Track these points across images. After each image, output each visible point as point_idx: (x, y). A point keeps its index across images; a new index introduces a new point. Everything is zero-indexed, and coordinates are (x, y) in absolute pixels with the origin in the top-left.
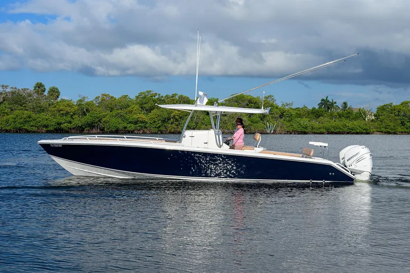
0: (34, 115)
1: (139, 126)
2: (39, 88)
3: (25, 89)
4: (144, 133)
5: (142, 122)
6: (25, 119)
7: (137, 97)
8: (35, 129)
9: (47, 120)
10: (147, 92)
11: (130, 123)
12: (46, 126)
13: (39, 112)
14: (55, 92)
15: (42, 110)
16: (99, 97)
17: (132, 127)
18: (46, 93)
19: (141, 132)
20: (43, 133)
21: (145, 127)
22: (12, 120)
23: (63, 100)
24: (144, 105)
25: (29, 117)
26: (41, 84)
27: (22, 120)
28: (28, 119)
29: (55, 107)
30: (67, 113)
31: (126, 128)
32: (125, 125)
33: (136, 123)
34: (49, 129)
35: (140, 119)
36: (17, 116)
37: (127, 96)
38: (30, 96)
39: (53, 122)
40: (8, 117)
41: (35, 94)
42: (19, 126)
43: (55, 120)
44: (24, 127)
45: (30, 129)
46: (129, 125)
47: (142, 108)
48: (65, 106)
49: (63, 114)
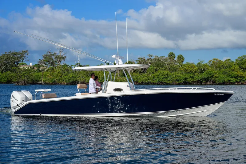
0: (170, 73)
1: (239, 80)
2: (171, 56)
3: (162, 57)
4: (242, 84)
5: (240, 77)
6: (164, 76)
7: (237, 60)
8: (171, 82)
9: (178, 76)
10: (244, 56)
11: (232, 77)
12: (177, 80)
13: (173, 71)
14: (181, 58)
15: (175, 70)
16: (211, 61)
17: (234, 80)
18: (176, 59)
19: (240, 84)
20: (176, 84)
21: (243, 80)
22: (157, 77)
23: (188, 64)
24: (242, 66)
25: (167, 75)
26: (172, 53)
27: (163, 77)
28: (166, 76)
29: (183, 68)
30: (191, 72)
31: (230, 81)
32: (229, 79)
33: (236, 77)
34: (180, 82)
35: (240, 75)
36: (160, 74)
37: (230, 59)
38: (166, 61)
39: (182, 78)
40: (154, 74)
41: (169, 60)
42: (161, 80)
43: (183, 76)
44: (164, 81)
45: (168, 82)
46: (232, 79)
47: (240, 67)
48: (190, 67)
49: (188, 72)
